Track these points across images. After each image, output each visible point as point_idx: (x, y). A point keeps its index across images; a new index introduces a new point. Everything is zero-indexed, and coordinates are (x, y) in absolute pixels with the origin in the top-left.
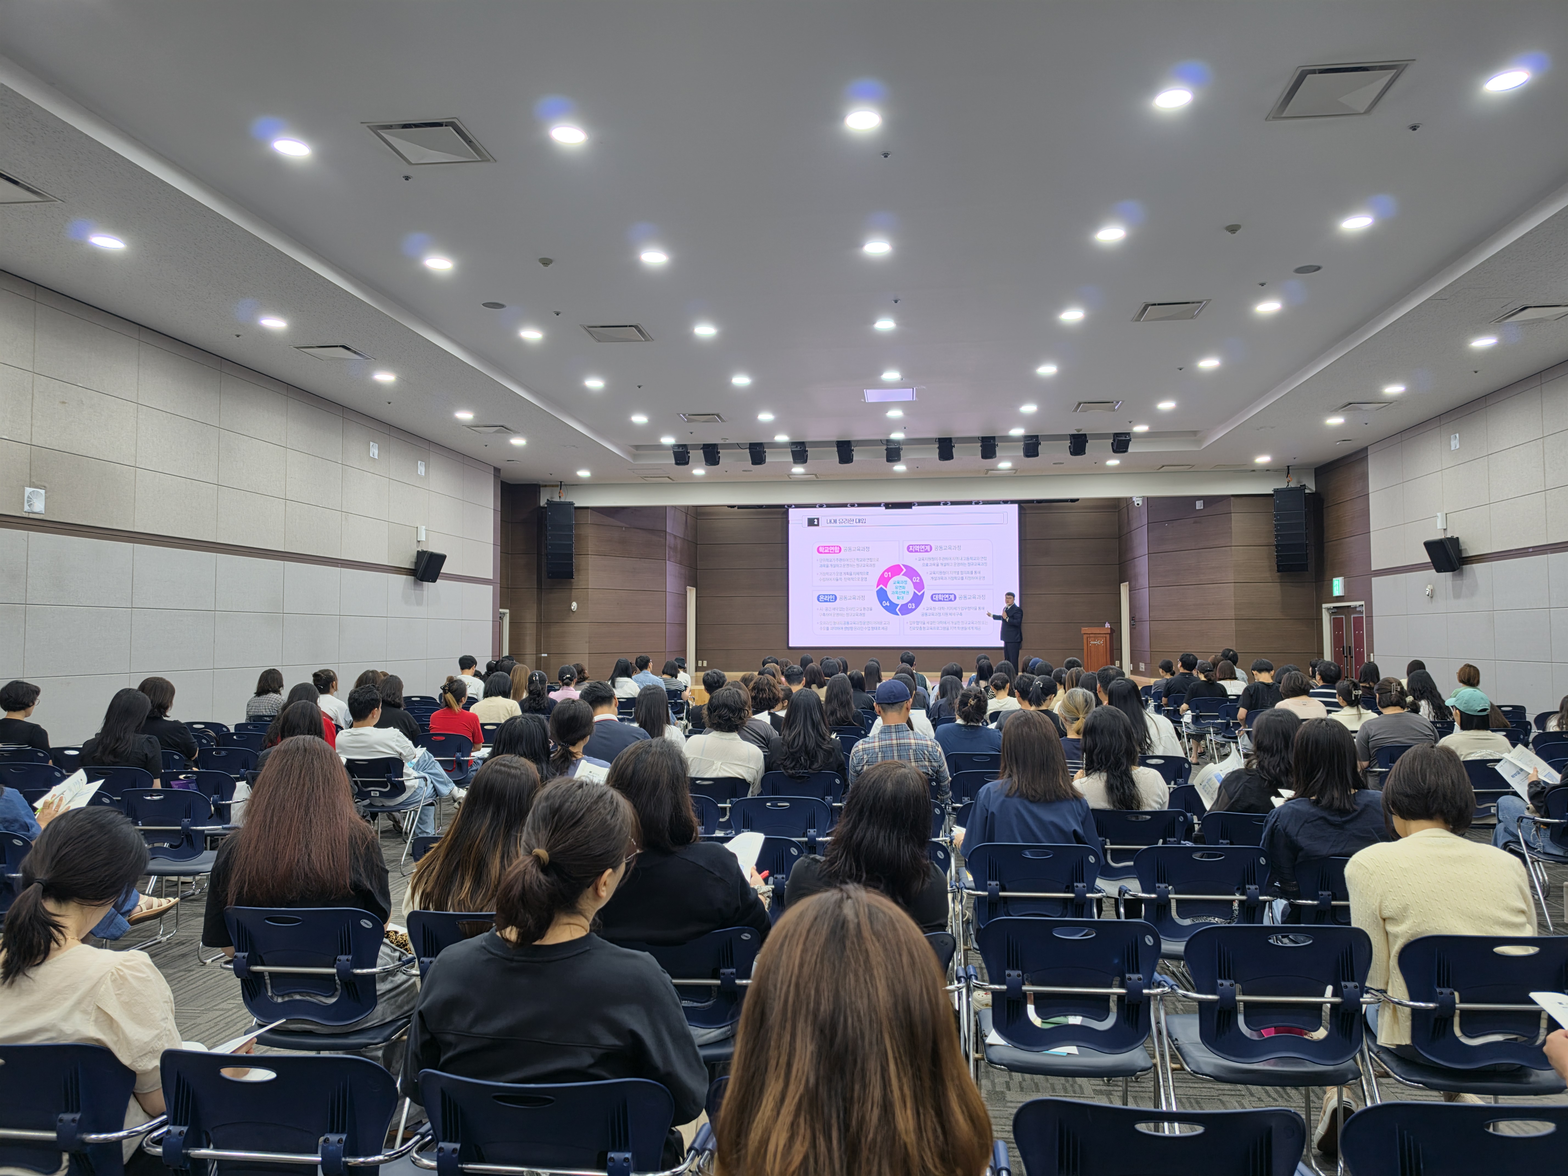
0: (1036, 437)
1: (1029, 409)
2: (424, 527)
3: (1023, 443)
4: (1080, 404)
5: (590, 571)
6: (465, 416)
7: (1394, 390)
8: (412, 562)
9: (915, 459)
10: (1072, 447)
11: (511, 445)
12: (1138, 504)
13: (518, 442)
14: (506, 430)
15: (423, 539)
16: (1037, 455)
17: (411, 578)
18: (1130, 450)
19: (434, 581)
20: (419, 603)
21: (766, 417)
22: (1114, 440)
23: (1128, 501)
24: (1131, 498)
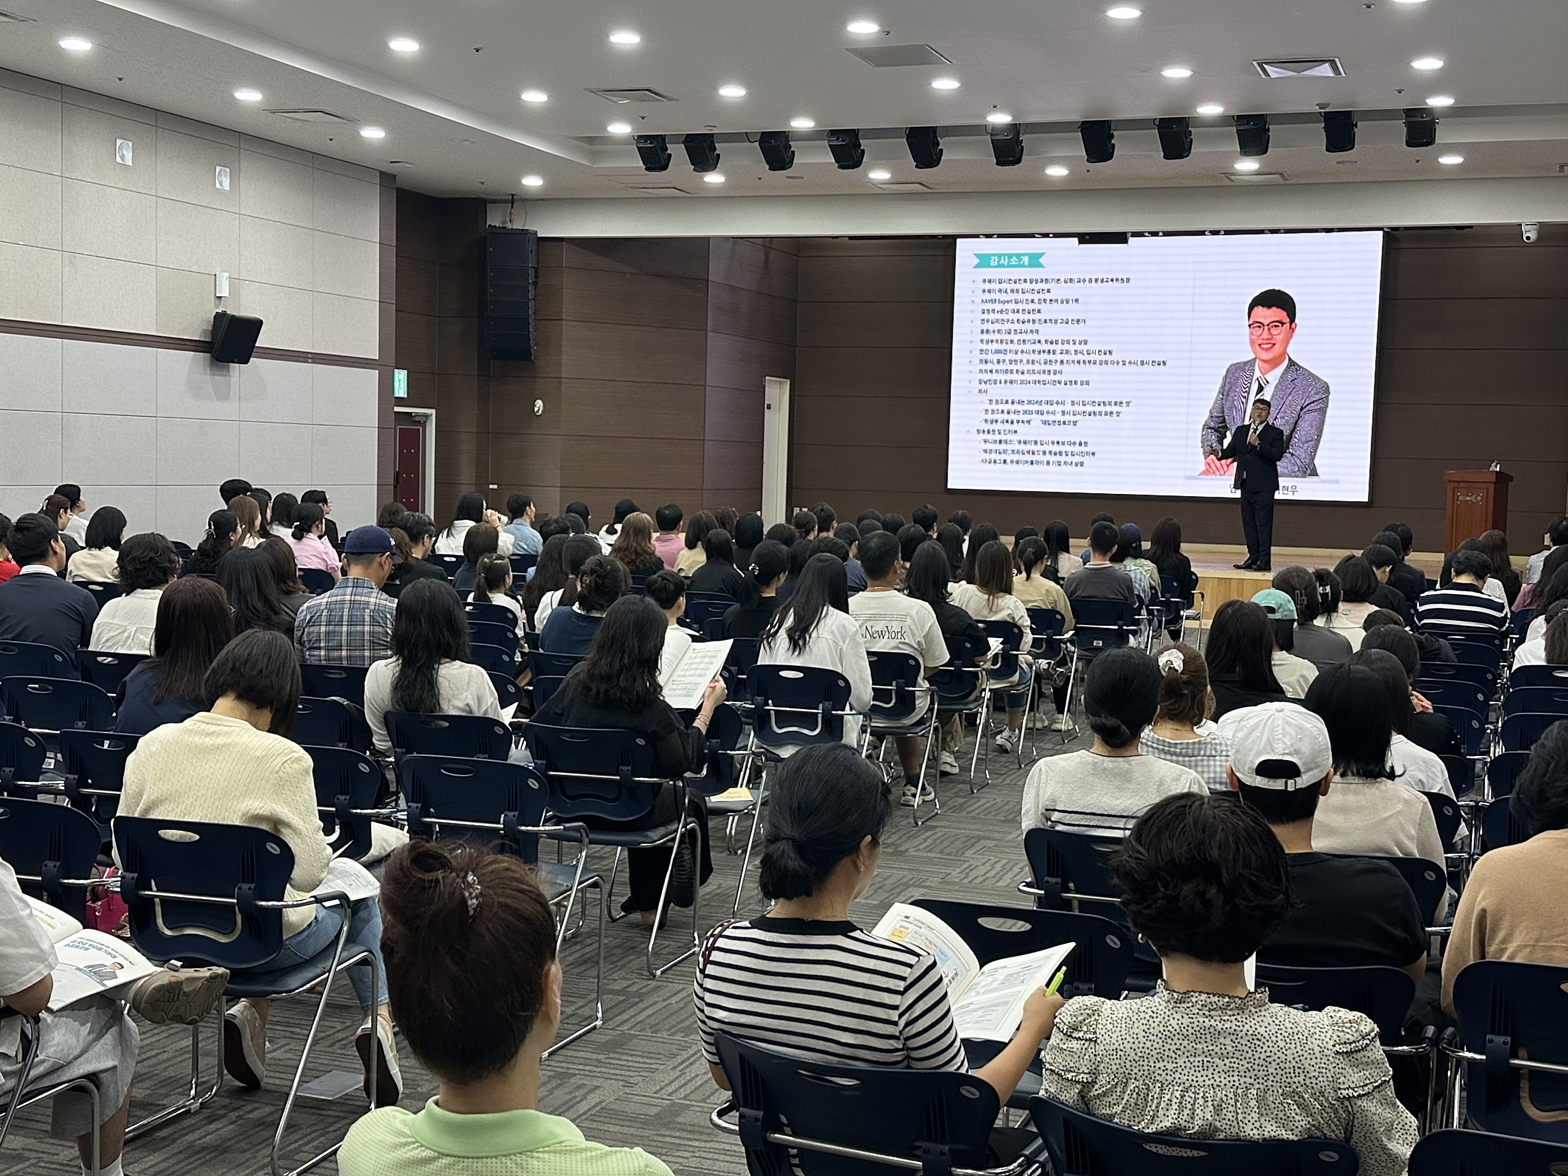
2: (226, 275)
5: (564, 349)
8: (204, 331)
12: (1528, 238)
13: (374, 133)
15: (224, 292)
17: (202, 357)
19: (246, 362)
20: (223, 395)
22: (1405, 122)
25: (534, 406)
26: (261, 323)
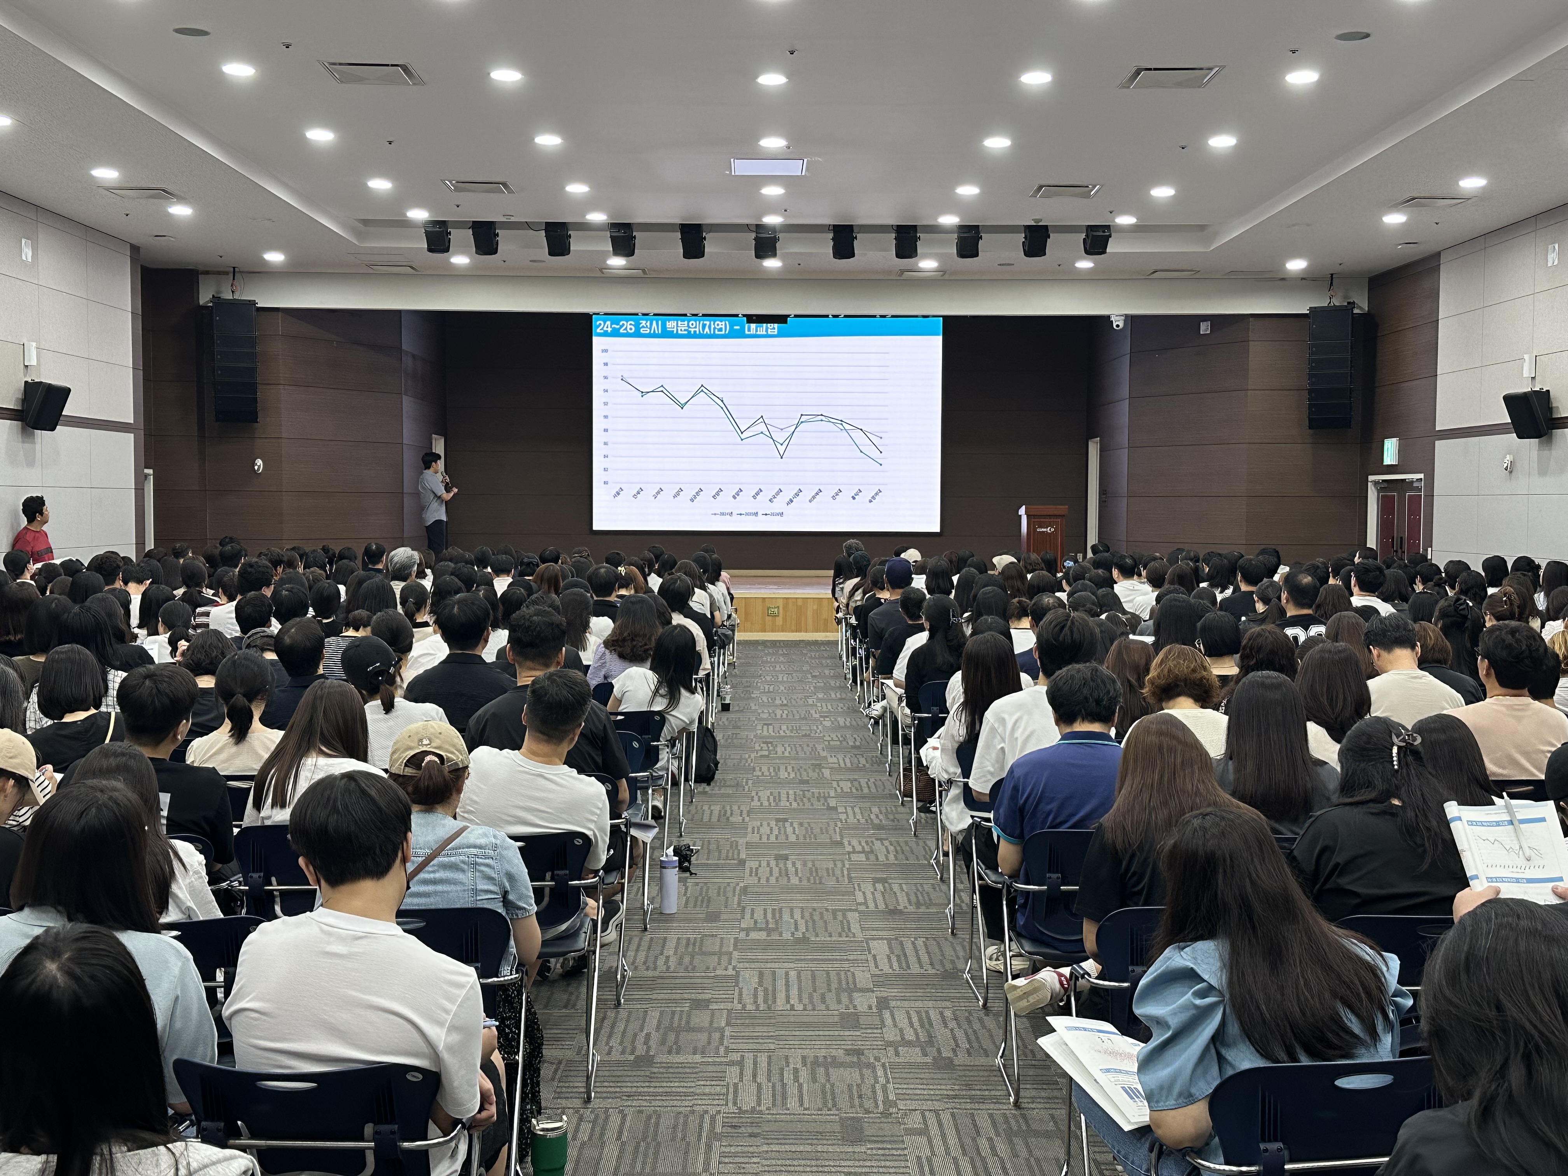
0: (976, 228)
1: (968, 191)
2: (34, 344)
3: (956, 236)
4: (1041, 187)
5: (285, 410)
6: (106, 174)
7: (1472, 183)
8: (18, 399)
9: (796, 253)
10: (1027, 244)
11: (169, 215)
12: (1118, 326)
13: (181, 211)
14: (167, 194)
15: (33, 362)
16: (977, 255)
17: (18, 425)
18: (1108, 250)
19: (53, 429)
21: (577, 189)
22: (1087, 236)
23: (1105, 320)
24: (1109, 317)
25: (254, 464)
26: (69, 390)
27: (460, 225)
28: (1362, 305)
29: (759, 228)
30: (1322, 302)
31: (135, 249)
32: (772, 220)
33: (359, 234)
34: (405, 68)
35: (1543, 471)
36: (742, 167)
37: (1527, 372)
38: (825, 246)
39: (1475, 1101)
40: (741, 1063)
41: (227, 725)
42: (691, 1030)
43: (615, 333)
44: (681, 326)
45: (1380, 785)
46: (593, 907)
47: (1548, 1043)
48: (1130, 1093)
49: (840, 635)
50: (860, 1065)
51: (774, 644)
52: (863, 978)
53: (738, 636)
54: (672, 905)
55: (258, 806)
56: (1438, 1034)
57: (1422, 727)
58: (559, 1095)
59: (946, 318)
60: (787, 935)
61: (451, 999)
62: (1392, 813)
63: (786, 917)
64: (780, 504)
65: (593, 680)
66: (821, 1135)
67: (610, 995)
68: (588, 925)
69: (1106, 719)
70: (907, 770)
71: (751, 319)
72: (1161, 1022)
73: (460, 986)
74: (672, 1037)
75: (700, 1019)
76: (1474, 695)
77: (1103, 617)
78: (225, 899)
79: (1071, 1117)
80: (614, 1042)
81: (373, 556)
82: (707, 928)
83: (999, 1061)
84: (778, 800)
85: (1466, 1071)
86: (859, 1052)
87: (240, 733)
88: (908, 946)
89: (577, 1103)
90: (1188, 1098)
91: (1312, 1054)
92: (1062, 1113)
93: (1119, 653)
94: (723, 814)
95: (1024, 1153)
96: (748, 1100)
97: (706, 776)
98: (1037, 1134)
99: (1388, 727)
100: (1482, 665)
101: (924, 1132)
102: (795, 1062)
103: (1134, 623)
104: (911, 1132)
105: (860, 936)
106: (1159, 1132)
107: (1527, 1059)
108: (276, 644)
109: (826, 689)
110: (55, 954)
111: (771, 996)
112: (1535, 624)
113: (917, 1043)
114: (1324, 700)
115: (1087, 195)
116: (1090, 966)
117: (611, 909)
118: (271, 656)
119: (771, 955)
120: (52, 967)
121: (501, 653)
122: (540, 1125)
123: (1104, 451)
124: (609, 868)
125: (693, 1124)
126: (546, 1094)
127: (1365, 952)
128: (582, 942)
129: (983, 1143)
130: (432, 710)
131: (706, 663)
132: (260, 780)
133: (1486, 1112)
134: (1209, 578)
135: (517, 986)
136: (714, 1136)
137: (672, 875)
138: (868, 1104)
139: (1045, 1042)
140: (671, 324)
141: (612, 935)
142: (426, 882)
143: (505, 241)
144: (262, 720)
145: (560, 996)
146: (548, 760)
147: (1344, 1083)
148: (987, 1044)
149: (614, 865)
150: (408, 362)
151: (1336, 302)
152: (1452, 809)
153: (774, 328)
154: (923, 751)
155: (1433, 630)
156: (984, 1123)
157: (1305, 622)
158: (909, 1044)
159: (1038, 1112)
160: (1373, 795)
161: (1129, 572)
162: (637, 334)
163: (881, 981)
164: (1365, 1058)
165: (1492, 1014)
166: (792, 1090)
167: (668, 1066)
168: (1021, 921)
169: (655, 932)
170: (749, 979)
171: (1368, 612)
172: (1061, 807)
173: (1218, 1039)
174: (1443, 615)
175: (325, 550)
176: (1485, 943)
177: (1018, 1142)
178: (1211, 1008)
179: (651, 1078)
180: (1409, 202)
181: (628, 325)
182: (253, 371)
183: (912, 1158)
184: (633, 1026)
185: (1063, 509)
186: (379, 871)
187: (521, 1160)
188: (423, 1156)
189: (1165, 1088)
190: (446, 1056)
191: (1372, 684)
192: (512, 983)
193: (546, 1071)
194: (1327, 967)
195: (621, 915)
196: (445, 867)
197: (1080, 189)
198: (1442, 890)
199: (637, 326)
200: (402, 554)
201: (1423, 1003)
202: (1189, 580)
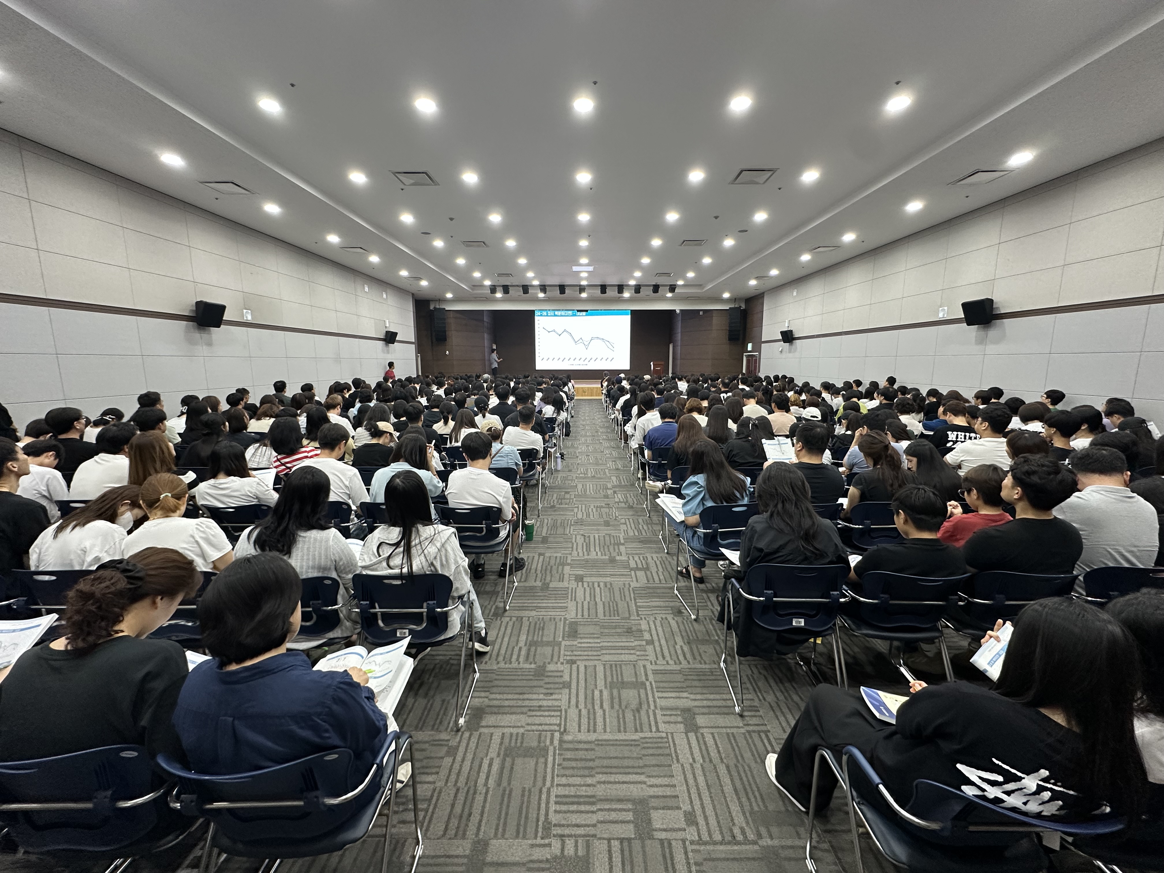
0: (640, 285)
1: (638, 275)
2: (388, 321)
3: (634, 287)
4: (657, 274)
5: (453, 337)
6: (404, 273)
8: (384, 336)
9: (590, 292)
10: (653, 290)
11: (421, 285)
12: (678, 313)
13: (424, 283)
14: (420, 279)
15: (388, 326)
16: (640, 293)
17: (384, 342)
18: (675, 291)
19: (393, 343)
20: (388, 352)
21: (530, 274)
22: (670, 287)
23: (675, 311)
25: (446, 352)
26: (397, 333)
27: (499, 286)
28: (743, 307)
29: (580, 285)
30: (733, 306)
31: (413, 294)
32: (584, 283)
33: (472, 289)
34: (484, 243)
35: (790, 352)
36: (575, 269)
37: (787, 325)
38: (598, 291)
39: (769, 513)
40: (578, 507)
41: (443, 421)
42: (564, 499)
43: (541, 315)
44: (559, 313)
45: (746, 434)
46: (539, 468)
47: (788, 498)
48: (680, 513)
49: (603, 397)
50: (609, 508)
51: (585, 400)
52: (609, 486)
53: (575, 398)
54: (559, 467)
55: (451, 443)
56: (760, 496)
57: (757, 419)
58: (531, 515)
59: (631, 310)
60: (589, 475)
61: (503, 490)
62: (749, 441)
63: (589, 470)
64: (586, 362)
65: (537, 410)
66: (599, 525)
67: (544, 490)
68: (538, 473)
69: (673, 418)
70: (621, 433)
71: (578, 311)
72: (688, 495)
73: (505, 486)
74: (560, 501)
75: (567, 496)
76: (771, 412)
77: (673, 392)
78: (444, 465)
79: (664, 520)
80: (545, 502)
81: (478, 377)
82: (569, 474)
83: (645, 506)
84: (586, 440)
85: (766, 505)
86: (609, 504)
87: (446, 423)
88: (621, 478)
89: (536, 517)
90: (694, 514)
91: (727, 502)
92: (661, 519)
93: (678, 401)
94: (572, 444)
95: (651, 528)
96: (580, 516)
97: (567, 434)
98: (655, 524)
99: (749, 419)
100: (773, 405)
101: (625, 524)
102: (592, 507)
103: (681, 393)
104: (621, 524)
105: (608, 475)
106: (686, 522)
107: (783, 502)
108: (454, 400)
109: (599, 412)
110: (399, 477)
111: (585, 491)
112: (786, 393)
113: (624, 502)
114: (731, 412)
115: (670, 276)
116: (669, 482)
117: (544, 469)
118: (453, 403)
119: (585, 480)
120: (398, 480)
121: (513, 402)
122: (527, 522)
123: (674, 347)
124: (543, 458)
125: (566, 522)
126: (528, 515)
127: (742, 477)
128: (536, 477)
129: (640, 526)
130: (497, 417)
131: (567, 404)
132: (450, 435)
133: (772, 515)
134: (702, 381)
135: (520, 488)
136: (571, 525)
137: (559, 460)
138: (611, 517)
139: (657, 500)
140: (556, 313)
141: (544, 475)
142: (495, 461)
143: (511, 289)
144: (452, 420)
145: (531, 490)
146: (526, 429)
147: (734, 509)
148: (642, 502)
149: (544, 457)
150: (486, 324)
151: (736, 306)
152: (764, 441)
153: (584, 313)
154: (625, 428)
155: (760, 394)
156: (640, 521)
157: (726, 392)
158: (622, 502)
159: (655, 519)
160: (744, 436)
161: (680, 380)
162: (547, 316)
163: (614, 487)
164: (740, 503)
165: (774, 491)
166: (591, 514)
167: (559, 508)
168: (651, 471)
169: (555, 475)
170: (580, 487)
171: (743, 389)
172: (662, 440)
173: (703, 499)
174: (763, 390)
175: (466, 375)
176: (773, 473)
177: (649, 526)
178: (701, 491)
179: (555, 511)
180: (757, 278)
181: (545, 313)
182: (445, 327)
183: (622, 531)
184: (550, 498)
185: (663, 363)
186: (484, 458)
187: (522, 531)
188: (498, 528)
189: (689, 511)
190: (503, 504)
191: (744, 408)
192: (519, 487)
193: (528, 509)
194: (731, 480)
195: (547, 470)
196: (499, 456)
197: (668, 274)
198: (761, 461)
199: (547, 313)
200: (486, 376)
201: (756, 490)
202: (696, 381)
